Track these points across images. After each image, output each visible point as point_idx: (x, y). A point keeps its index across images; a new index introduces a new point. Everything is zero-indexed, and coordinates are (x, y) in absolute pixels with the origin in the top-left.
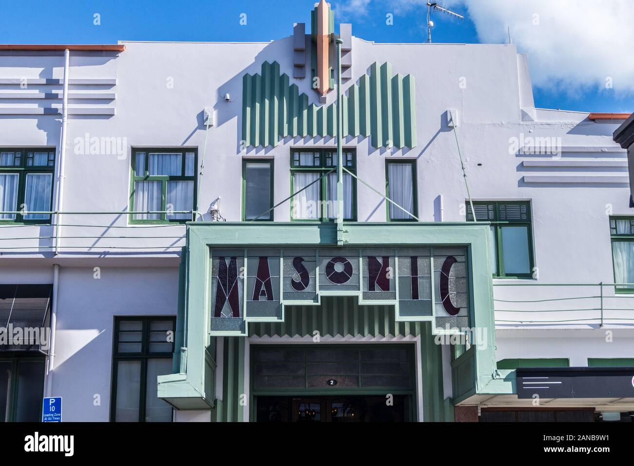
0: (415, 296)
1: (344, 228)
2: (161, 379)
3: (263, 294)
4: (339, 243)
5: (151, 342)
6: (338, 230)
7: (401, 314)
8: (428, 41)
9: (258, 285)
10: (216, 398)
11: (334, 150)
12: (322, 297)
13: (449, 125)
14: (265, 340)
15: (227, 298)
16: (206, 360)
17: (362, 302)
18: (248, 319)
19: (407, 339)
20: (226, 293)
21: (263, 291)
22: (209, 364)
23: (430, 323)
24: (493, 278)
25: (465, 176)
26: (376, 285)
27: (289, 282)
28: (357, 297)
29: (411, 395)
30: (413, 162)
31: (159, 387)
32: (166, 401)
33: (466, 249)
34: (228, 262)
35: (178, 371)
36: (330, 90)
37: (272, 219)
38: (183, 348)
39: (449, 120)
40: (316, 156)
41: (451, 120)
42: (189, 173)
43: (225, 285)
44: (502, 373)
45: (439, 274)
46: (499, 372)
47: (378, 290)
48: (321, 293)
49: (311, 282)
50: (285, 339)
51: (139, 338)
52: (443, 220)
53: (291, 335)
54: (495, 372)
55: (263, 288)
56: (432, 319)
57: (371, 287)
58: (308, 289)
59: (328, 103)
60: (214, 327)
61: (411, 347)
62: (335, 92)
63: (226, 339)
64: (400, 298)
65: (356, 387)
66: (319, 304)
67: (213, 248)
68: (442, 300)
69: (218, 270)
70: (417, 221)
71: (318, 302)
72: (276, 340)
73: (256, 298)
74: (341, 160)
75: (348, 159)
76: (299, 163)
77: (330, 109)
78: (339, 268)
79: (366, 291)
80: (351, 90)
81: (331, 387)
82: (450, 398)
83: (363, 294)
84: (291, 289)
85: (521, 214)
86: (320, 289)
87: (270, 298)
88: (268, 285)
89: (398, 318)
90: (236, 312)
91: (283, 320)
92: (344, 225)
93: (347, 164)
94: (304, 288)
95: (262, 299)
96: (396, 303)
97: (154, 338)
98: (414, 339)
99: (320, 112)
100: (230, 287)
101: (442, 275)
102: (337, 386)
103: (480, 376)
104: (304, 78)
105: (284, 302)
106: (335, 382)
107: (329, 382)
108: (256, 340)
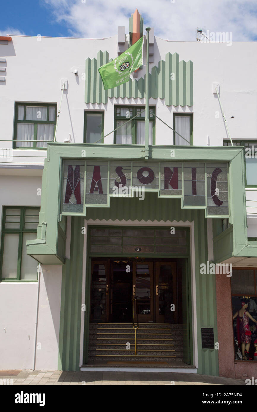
0: (194, 192)
1: (149, 149)
2: (29, 242)
3: (96, 189)
4: (146, 158)
5: (26, 222)
6: (145, 149)
7: (185, 204)
9: (93, 184)
10: (66, 257)
11: (142, 107)
13: (214, 92)
14: (98, 222)
15: (73, 191)
17: (159, 196)
18: (86, 205)
19: (186, 223)
20: (72, 186)
23: (204, 210)
26: (170, 186)
27: (113, 182)
28: (157, 193)
29: (187, 259)
30: (191, 115)
31: (28, 247)
32: (32, 256)
33: (228, 164)
34: (74, 168)
37: (103, 142)
40: (130, 110)
41: (215, 89)
42: (52, 119)
43: (71, 183)
44: (251, 243)
45: (210, 179)
47: (170, 188)
49: (127, 182)
50: (110, 222)
51: (19, 220)
53: (113, 220)
55: (96, 186)
56: (205, 207)
57: (166, 187)
61: (188, 229)
63: (73, 217)
64: (184, 194)
65: (153, 253)
67: (64, 159)
68: (212, 196)
69: (67, 174)
72: (104, 222)
73: (92, 192)
74: (146, 113)
75: (150, 113)
76: (120, 115)
78: (146, 175)
79: (163, 189)
81: (138, 252)
82: (212, 261)
83: (161, 191)
87: (101, 192)
88: (100, 184)
89: (183, 206)
90: (79, 201)
91: (109, 207)
92: (149, 147)
93: (149, 116)
94: (123, 186)
95: (96, 193)
96: (182, 197)
97: (28, 220)
98: (190, 224)
100: (75, 184)
101: (212, 180)
102: (141, 252)
103: (236, 245)
105: (110, 195)
106: (140, 250)
107: (136, 249)
108: (92, 222)
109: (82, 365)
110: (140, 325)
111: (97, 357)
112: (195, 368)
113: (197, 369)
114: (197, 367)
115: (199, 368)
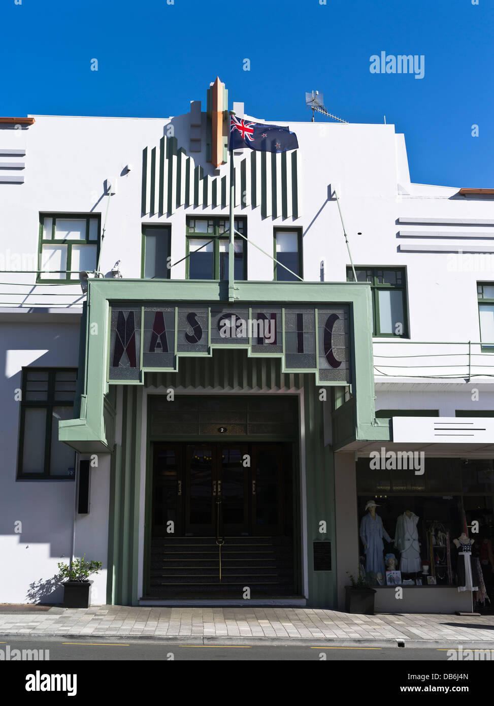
0: (300, 349)
1: (235, 286)
2: (62, 423)
3: (159, 346)
4: (230, 300)
5: (56, 392)
6: (229, 287)
7: (287, 366)
8: (312, 121)
9: (154, 338)
10: (116, 443)
11: (226, 218)
12: (213, 350)
13: (333, 197)
14: (162, 390)
15: (125, 349)
16: (104, 406)
17: (250, 355)
18: (144, 370)
19: (292, 391)
20: (123, 342)
21: (159, 343)
22: (107, 410)
23: (314, 374)
24: (373, 337)
25: (347, 242)
27: (183, 336)
28: (246, 350)
30: (298, 231)
31: (60, 431)
32: (67, 444)
33: (348, 307)
34: (126, 316)
35: (78, 417)
36: (223, 163)
37: (169, 277)
38: (83, 395)
39: (332, 193)
40: (210, 224)
41: (334, 192)
42: (93, 237)
43: (123, 337)
44: (380, 421)
45: (323, 330)
46: (377, 420)
47: (266, 344)
48: (213, 346)
49: (203, 336)
50: (180, 390)
51: (46, 388)
52: (326, 280)
53: (185, 387)
54: (374, 420)
55: (159, 341)
56: (316, 371)
57: (260, 341)
58: (201, 342)
59: (222, 175)
60: (112, 376)
61: (295, 399)
62: (228, 165)
63: (125, 387)
64: (286, 351)
65: (245, 434)
66: (211, 356)
68: (326, 353)
69: (116, 323)
70: (301, 281)
71: (210, 354)
73: (152, 349)
75: (239, 227)
76: (195, 230)
77: (224, 180)
79: (255, 344)
80: (243, 163)
81: (222, 434)
82: (329, 445)
83: (252, 348)
84: (185, 342)
85: (397, 279)
86: (212, 343)
87: (165, 350)
88: (163, 338)
89: (284, 370)
90: (133, 363)
91: (177, 371)
92: (235, 283)
94: (197, 341)
95: (158, 351)
96: (283, 356)
97: (58, 388)
98: (298, 392)
99: (214, 182)
100: (128, 339)
101: (325, 331)
102: (227, 433)
103: (360, 424)
104: (200, 151)
105: (179, 354)
106: (225, 430)
107: (219, 430)
108: (153, 390)
109: (141, 596)
110: (226, 539)
111: (164, 585)
112: (304, 597)
113: (307, 599)
114: (307, 597)
115: (309, 597)
